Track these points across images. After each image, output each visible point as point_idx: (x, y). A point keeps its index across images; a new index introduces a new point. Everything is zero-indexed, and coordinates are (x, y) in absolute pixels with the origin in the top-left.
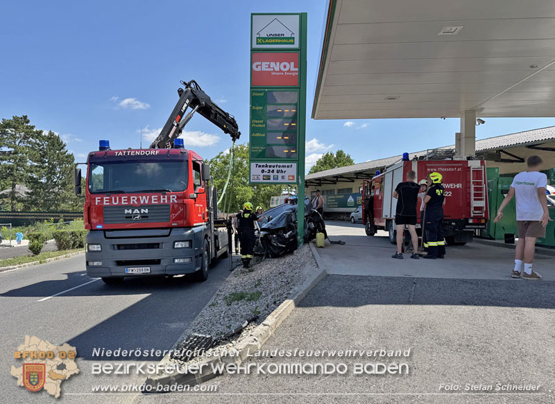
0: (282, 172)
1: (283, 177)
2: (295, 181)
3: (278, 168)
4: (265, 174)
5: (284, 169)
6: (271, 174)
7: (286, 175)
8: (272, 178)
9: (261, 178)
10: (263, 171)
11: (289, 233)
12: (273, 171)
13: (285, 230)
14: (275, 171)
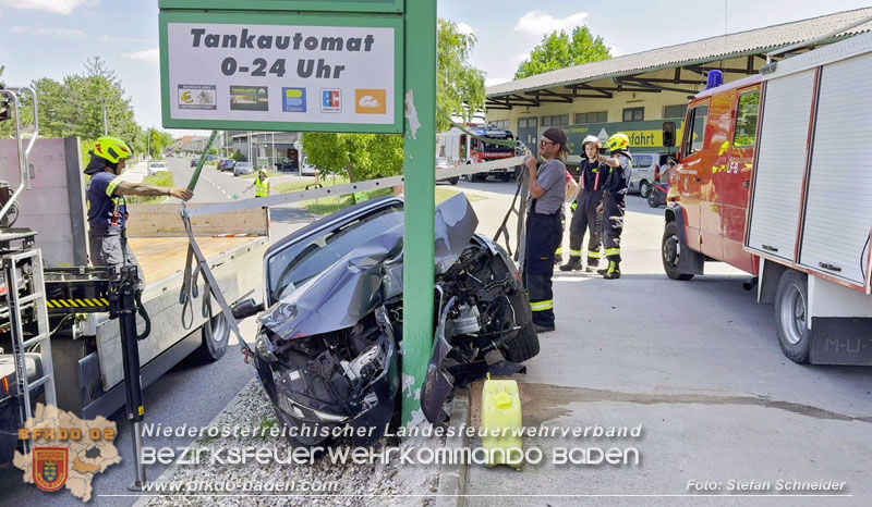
0: (324, 70)
1: (330, 99)
2: (388, 118)
3: (304, 53)
4: (239, 78)
5: (332, 58)
6: (269, 80)
7: (344, 85)
8: (274, 100)
9: (222, 98)
10: (229, 67)
11: (364, 359)
12: (279, 68)
13: (344, 343)
14: (291, 67)
